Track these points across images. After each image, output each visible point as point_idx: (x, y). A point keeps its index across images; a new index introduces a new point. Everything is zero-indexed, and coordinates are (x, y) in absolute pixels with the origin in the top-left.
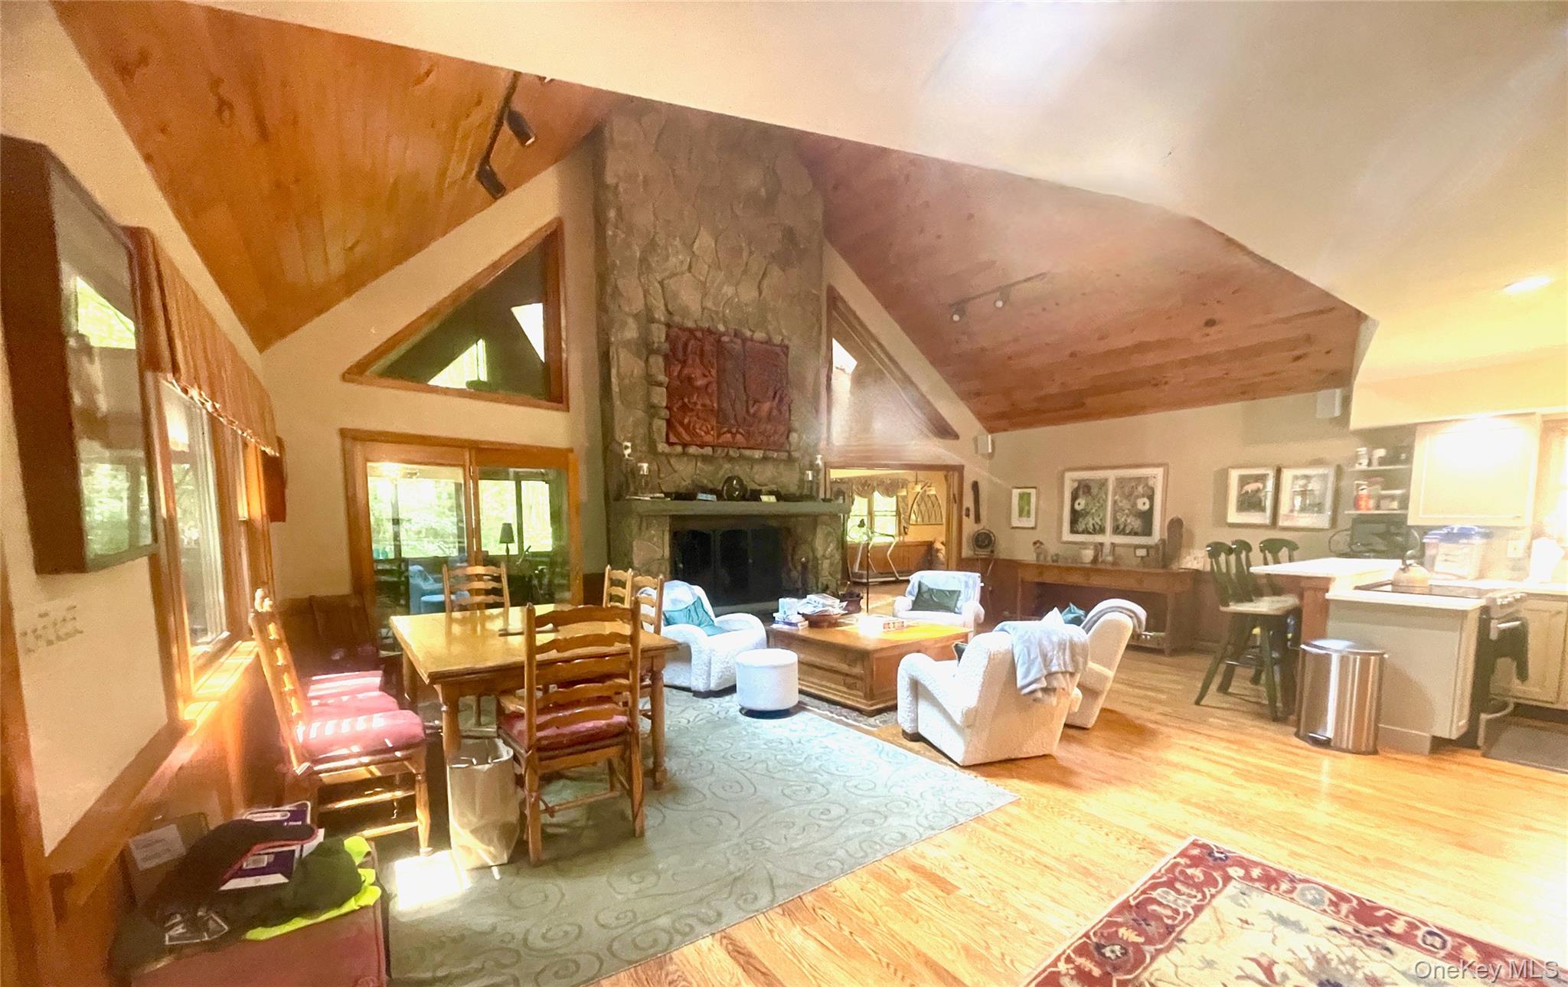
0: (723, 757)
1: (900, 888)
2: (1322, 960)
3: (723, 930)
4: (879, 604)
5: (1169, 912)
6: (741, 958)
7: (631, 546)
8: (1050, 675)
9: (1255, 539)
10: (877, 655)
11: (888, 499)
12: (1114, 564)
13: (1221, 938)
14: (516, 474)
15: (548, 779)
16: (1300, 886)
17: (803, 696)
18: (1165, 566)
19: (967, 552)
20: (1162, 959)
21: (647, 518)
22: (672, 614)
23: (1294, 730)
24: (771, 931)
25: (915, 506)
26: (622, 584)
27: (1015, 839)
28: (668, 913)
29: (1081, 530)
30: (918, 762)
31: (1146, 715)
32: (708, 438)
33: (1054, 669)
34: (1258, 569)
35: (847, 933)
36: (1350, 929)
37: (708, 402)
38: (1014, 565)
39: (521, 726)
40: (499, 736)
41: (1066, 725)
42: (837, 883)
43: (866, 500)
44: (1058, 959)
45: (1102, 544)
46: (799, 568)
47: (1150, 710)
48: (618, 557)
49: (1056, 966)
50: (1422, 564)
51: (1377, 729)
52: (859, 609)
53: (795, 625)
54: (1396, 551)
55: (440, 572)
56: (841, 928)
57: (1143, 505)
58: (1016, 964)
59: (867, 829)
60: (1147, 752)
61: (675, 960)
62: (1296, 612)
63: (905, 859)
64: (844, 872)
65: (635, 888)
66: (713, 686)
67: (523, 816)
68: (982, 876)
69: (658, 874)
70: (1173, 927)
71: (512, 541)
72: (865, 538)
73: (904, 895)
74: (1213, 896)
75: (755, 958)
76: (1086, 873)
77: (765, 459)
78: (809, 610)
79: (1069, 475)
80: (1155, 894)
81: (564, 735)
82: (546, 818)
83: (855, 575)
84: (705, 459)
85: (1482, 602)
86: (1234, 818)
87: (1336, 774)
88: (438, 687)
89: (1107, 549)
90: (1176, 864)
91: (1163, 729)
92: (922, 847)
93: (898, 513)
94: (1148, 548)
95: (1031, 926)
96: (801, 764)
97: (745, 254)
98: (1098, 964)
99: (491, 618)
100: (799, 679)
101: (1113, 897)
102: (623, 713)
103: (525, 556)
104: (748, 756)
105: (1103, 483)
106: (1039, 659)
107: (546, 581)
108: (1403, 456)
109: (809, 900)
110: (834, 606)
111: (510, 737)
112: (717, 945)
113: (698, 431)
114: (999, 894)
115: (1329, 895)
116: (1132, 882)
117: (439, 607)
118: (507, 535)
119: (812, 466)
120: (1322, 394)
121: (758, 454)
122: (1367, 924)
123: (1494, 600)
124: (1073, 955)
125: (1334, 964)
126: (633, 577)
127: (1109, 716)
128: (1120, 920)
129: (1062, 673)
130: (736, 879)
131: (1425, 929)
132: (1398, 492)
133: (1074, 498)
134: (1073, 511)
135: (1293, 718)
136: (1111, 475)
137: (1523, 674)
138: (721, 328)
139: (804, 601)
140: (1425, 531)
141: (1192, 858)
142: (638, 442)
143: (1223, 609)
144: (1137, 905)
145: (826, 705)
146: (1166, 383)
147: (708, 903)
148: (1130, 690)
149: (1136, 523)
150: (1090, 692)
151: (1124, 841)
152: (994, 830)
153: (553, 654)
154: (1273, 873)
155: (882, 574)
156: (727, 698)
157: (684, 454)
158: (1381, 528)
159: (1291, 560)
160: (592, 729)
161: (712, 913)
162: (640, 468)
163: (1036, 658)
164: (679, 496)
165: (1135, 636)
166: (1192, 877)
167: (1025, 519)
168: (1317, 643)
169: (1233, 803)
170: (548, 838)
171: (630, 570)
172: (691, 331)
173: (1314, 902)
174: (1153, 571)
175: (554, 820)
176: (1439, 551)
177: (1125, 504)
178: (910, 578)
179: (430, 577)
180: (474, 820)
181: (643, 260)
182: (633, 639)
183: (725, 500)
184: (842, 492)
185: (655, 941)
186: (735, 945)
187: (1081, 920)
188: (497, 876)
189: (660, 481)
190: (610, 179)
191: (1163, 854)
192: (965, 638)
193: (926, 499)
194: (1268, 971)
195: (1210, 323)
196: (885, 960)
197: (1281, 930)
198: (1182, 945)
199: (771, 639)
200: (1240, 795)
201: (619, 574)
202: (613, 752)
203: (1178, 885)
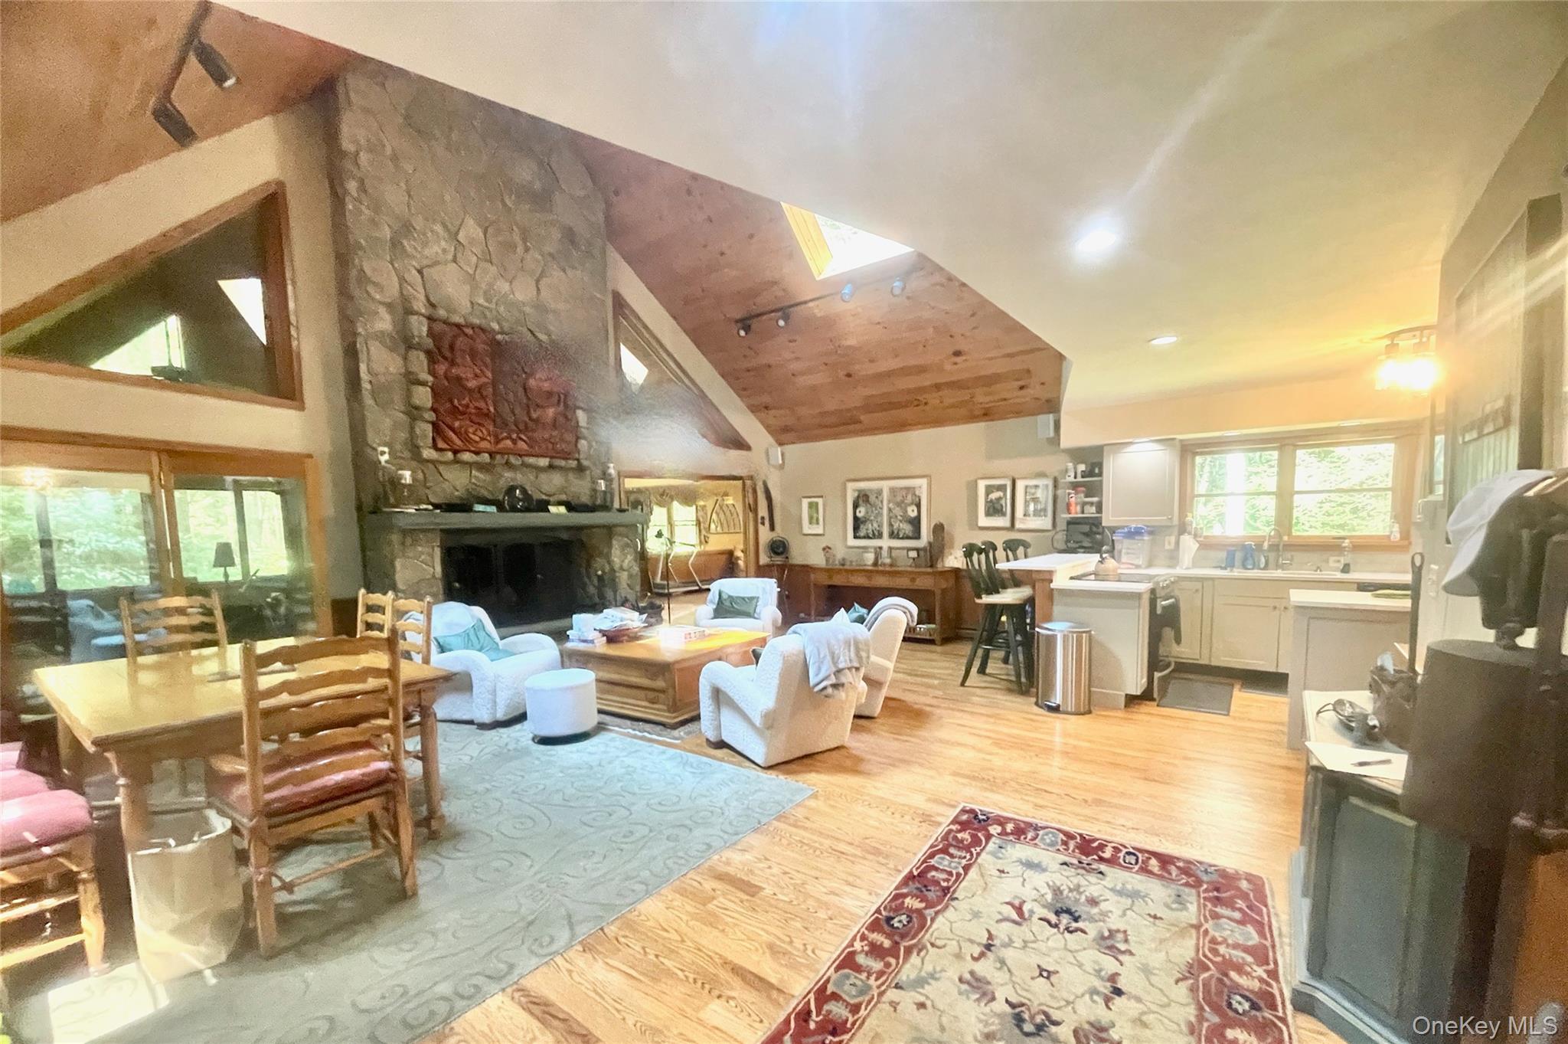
0: (513, 792)
1: (706, 900)
2: (1057, 891)
3: (516, 983)
4: (682, 614)
5: (944, 876)
6: (536, 1009)
7: (393, 566)
8: (839, 671)
9: (999, 539)
10: (677, 666)
11: (688, 508)
12: (891, 565)
13: (985, 889)
14: (235, 482)
15: (286, 849)
16: (1041, 833)
17: (603, 716)
18: (931, 566)
19: (764, 559)
20: (940, 919)
21: (411, 534)
22: (448, 640)
23: (1034, 700)
24: (570, 972)
25: (714, 516)
26: (380, 609)
27: (813, 831)
28: (447, 977)
29: (862, 534)
30: (724, 769)
31: (923, 699)
32: (484, 445)
33: (841, 666)
34: (1002, 566)
35: (652, 957)
36: (1075, 861)
37: (482, 405)
38: (807, 569)
39: (243, 789)
40: (210, 806)
41: (856, 717)
42: (640, 907)
43: (664, 510)
44: (854, 939)
45: (881, 548)
46: (596, 581)
47: (926, 694)
48: (378, 577)
49: (853, 946)
50: (1113, 557)
51: (1090, 691)
52: (660, 621)
53: (592, 642)
54: (1095, 548)
55: (117, 607)
56: (645, 952)
57: (912, 512)
58: (817, 951)
59: (672, 844)
60: (923, 733)
61: (457, 1029)
62: (1031, 601)
63: (711, 869)
64: (648, 893)
65: (408, 956)
66: (500, 715)
67: (248, 898)
68: (785, 873)
69: (434, 934)
70: (948, 888)
71: (232, 564)
72: (665, 548)
73: (710, 906)
74: (978, 854)
75: (553, 1005)
76: (877, 852)
77: (551, 467)
78: (607, 625)
79: (851, 486)
80: (933, 862)
81: (304, 793)
82: (282, 897)
83: (658, 586)
84: (481, 467)
85: (1150, 585)
86: (993, 784)
87: (1066, 734)
88: (110, 755)
89: (885, 553)
90: (950, 831)
91: (938, 711)
92: (727, 854)
93: (699, 523)
94: (917, 550)
95: (830, 913)
96: (600, 788)
97: (520, 249)
98: (889, 936)
99: (202, 659)
100: (598, 698)
101: (900, 871)
102: (384, 758)
103: (251, 581)
104: (541, 787)
105: (879, 492)
106: (829, 658)
107: (282, 610)
108: (1097, 471)
109: (612, 930)
110: (631, 619)
111: (228, 804)
112: (508, 1001)
113: (472, 436)
114: (799, 888)
115: (1061, 836)
116: (915, 854)
117: (119, 651)
118: (224, 557)
119: (605, 475)
120: (1041, 418)
121: (543, 462)
122: (1087, 855)
123: (1158, 583)
124: (866, 932)
125: (1065, 893)
126: (394, 600)
127: (892, 704)
128: (905, 891)
129: (849, 669)
130: (531, 923)
131: (1125, 851)
132: (1095, 499)
133: (856, 506)
134: (856, 519)
135: (1034, 690)
136: (885, 485)
137: (1178, 640)
138: (495, 326)
139: (601, 616)
140: (1113, 530)
141: (961, 823)
142: (398, 447)
143: (978, 601)
144: (919, 875)
145: (628, 722)
146: (926, 404)
147: (497, 957)
148: (909, 678)
149: (907, 528)
150: (873, 683)
151: (907, 818)
152: (795, 826)
153: (285, 698)
154: (1022, 825)
155: (685, 584)
156: (518, 727)
157: (456, 461)
158: (1086, 528)
159: (1026, 556)
160: (343, 781)
161: (502, 966)
162: (401, 477)
163: (825, 657)
164: (450, 507)
165: (910, 629)
166: (962, 841)
167: (815, 526)
168: (1046, 626)
169: (992, 770)
170: (285, 920)
171: (390, 593)
172: (458, 326)
173: (1052, 844)
174: (923, 570)
175: (294, 897)
176: (1123, 545)
177: (898, 511)
178: (710, 587)
179: (105, 613)
180: (174, 918)
181: (395, 244)
182: (392, 673)
183: (507, 511)
184: (638, 501)
185: (432, 1013)
186: (529, 996)
187: (873, 898)
188: (213, 981)
189: (427, 491)
190: (347, 145)
191: (939, 824)
192: (763, 642)
193: (725, 508)
194: (1019, 910)
195: (957, 354)
196: (691, 976)
197: (1029, 873)
198: (954, 903)
199: (565, 660)
200: (997, 762)
201: (377, 598)
202: (373, 804)
203: (952, 850)
